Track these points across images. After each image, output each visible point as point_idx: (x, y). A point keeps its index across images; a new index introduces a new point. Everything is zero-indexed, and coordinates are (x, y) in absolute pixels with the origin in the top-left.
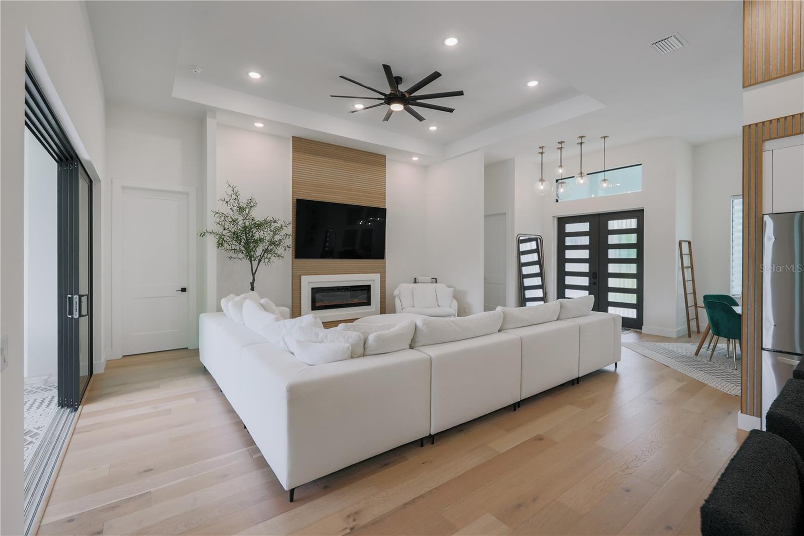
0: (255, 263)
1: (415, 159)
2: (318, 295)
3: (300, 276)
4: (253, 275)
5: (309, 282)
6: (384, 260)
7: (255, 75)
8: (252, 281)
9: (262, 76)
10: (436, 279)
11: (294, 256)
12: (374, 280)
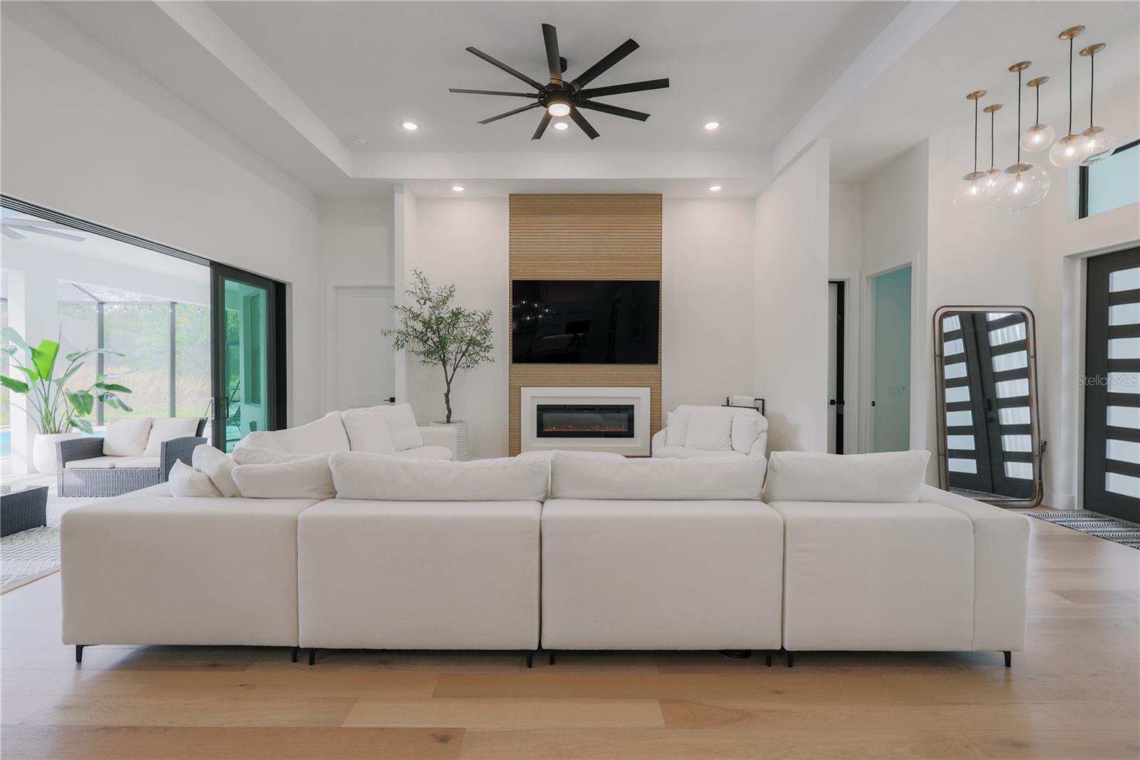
0: (450, 370)
1: (715, 188)
2: (546, 416)
3: (520, 387)
4: (448, 384)
5: (532, 397)
6: (658, 366)
7: (410, 126)
8: (446, 392)
9: (419, 126)
10: (763, 400)
11: (511, 360)
12: (639, 398)
